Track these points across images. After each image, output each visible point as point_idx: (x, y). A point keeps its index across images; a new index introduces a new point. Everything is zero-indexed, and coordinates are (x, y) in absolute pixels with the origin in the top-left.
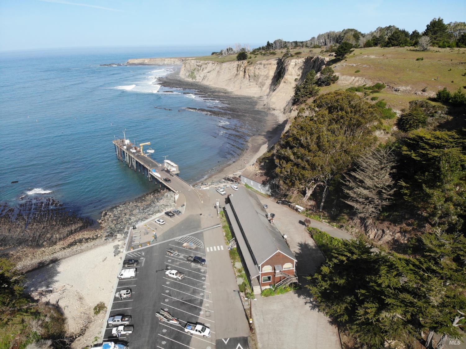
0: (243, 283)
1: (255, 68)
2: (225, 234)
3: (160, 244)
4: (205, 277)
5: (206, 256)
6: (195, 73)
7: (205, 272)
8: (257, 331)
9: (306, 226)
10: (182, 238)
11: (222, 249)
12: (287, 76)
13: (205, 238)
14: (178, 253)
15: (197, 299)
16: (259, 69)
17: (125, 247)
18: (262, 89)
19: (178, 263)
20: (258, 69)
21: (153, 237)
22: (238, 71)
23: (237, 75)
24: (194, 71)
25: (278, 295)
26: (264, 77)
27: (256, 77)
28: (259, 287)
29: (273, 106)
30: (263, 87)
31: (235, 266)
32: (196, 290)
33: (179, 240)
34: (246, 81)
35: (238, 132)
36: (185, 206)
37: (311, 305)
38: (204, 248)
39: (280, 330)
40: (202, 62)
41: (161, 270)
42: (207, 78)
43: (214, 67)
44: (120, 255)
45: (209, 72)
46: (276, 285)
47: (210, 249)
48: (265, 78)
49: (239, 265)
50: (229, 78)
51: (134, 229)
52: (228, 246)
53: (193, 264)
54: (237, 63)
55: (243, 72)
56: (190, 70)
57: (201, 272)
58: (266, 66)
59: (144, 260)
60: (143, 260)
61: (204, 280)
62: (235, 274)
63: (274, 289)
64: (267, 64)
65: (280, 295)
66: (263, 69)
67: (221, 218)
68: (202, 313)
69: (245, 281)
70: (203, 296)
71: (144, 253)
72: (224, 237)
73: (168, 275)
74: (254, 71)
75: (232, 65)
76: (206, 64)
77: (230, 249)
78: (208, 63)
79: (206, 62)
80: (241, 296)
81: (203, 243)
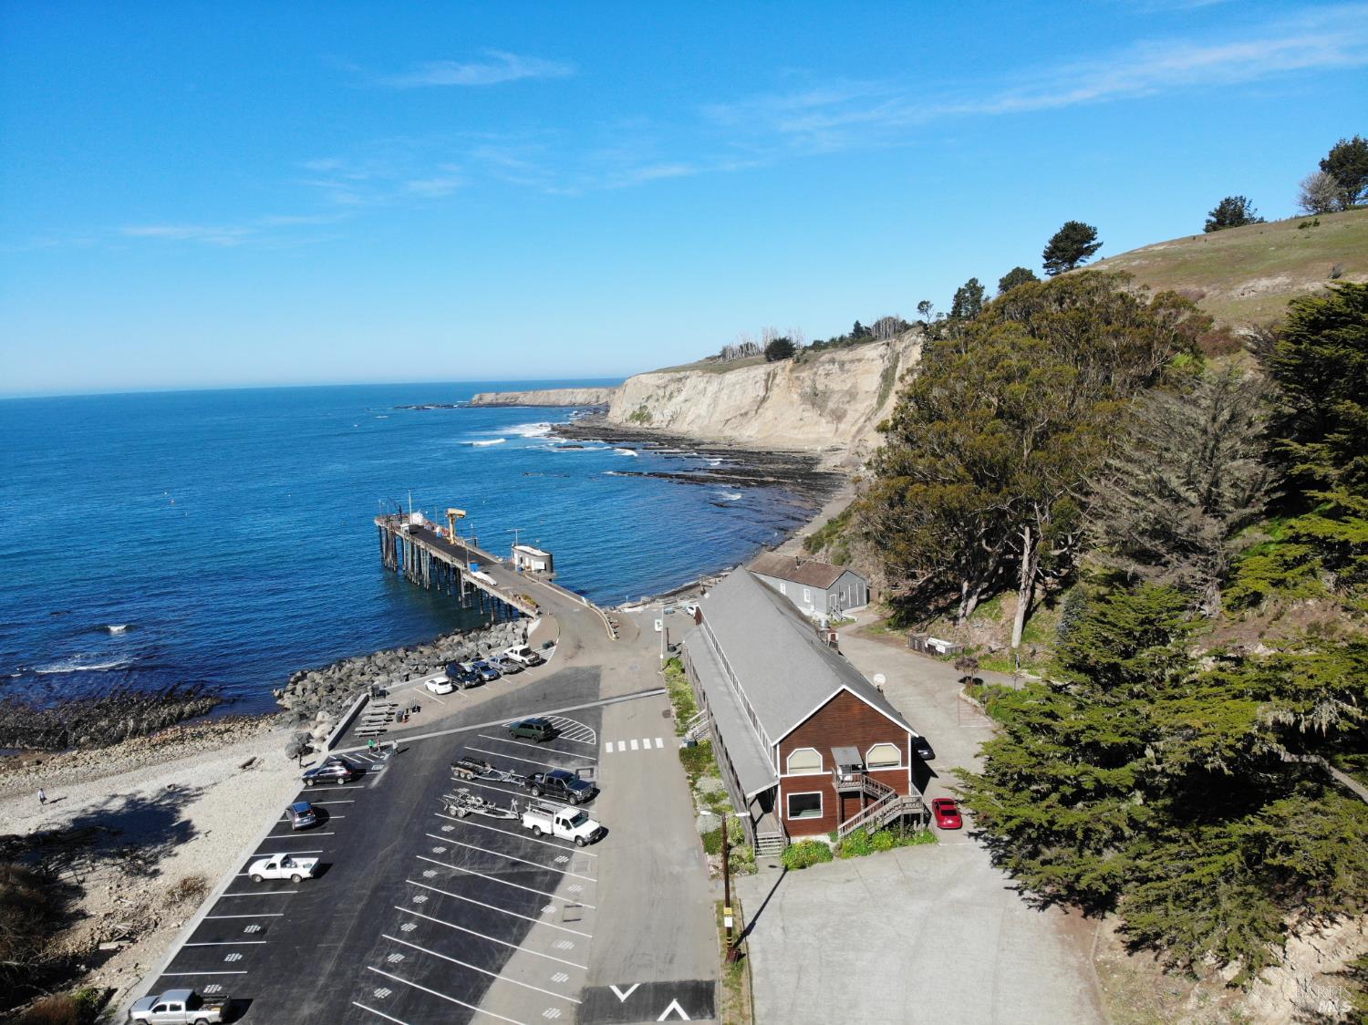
1: (816, 373)
3: (448, 734)
5: (600, 763)
6: (650, 408)
8: (756, 963)
11: (660, 745)
13: (604, 721)
15: (543, 873)
16: (827, 375)
17: (330, 739)
18: (837, 429)
20: (823, 377)
22: (767, 390)
23: (764, 399)
24: (646, 401)
25: (848, 861)
26: (843, 396)
27: (817, 398)
30: (840, 422)
31: (697, 786)
34: (792, 411)
36: (555, 648)
38: (598, 745)
39: (846, 960)
40: (669, 375)
42: (681, 417)
43: (701, 386)
45: (686, 401)
46: (840, 826)
48: (847, 399)
49: (712, 783)
50: (743, 411)
51: (373, 696)
52: (680, 738)
54: (765, 368)
58: (847, 367)
59: (384, 771)
60: (378, 771)
62: (694, 805)
63: (833, 845)
64: (852, 361)
65: (856, 859)
66: (839, 373)
67: (672, 675)
68: (548, 910)
70: (564, 865)
71: (387, 755)
72: (672, 717)
74: (814, 381)
75: (752, 375)
76: (680, 380)
77: (685, 745)
78: (687, 378)
79: (678, 376)
80: (707, 865)
81: (597, 733)
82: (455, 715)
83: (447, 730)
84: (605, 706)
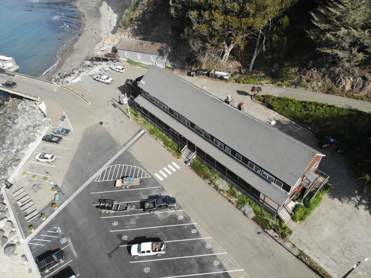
0: (255, 212)
2: (161, 143)
3: (74, 199)
4: (194, 227)
5: (165, 189)
7: (187, 220)
9: (251, 96)
10: (103, 173)
11: (178, 167)
17: (19, 233)
19: (133, 222)
21: (54, 190)
25: (315, 211)
28: (284, 210)
31: (219, 188)
32: (203, 261)
33: (101, 179)
36: (67, 117)
38: (152, 177)
41: (114, 249)
44: (18, 251)
47: (161, 175)
51: (8, 187)
52: (183, 160)
53: (158, 213)
57: (182, 222)
59: (70, 242)
60: (67, 243)
61: (198, 235)
63: (303, 204)
65: (316, 209)
67: (137, 120)
69: (255, 208)
71: (59, 228)
73: (138, 256)
77: (189, 164)
80: (272, 237)
81: (144, 169)
82: (64, 183)
83: (70, 195)
84: (129, 150)
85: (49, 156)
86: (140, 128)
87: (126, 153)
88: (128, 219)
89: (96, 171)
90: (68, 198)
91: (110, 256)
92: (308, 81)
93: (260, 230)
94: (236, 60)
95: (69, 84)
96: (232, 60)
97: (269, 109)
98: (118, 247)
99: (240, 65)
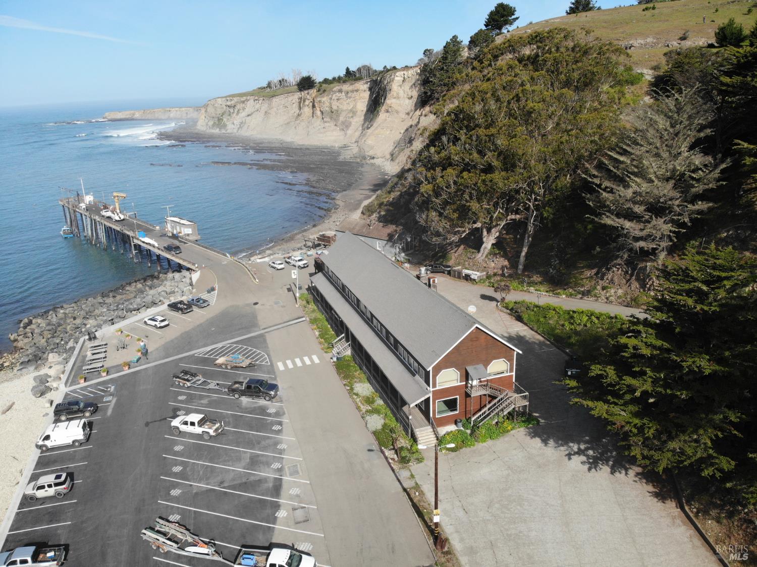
0: (385, 426)
1: (331, 99)
2: (317, 333)
3: (155, 366)
4: (280, 423)
5: (278, 379)
6: (225, 120)
7: (278, 414)
8: (456, 543)
9: (498, 301)
10: (213, 349)
11: (317, 361)
12: (390, 101)
13: (270, 346)
14: (203, 380)
15: (265, 480)
17: (64, 377)
18: (346, 134)
19: (205, 401)
20: (336, 101)
21: (139, 351)
22: (300, 108)
23: (299, 115)
24: (222, 116)
25: (485, 444)
26: (348, 113)
27: (333, 114)
28: (429, 429)
29: (371, 153)
30: (348, 129)
31: (355, 392)
32: (260, 458)
33: (205, 354)
34: (317, 122)
35: (314, 187)
36: (216, 291)
37: (584, 458)
38: (272, 365)
39: (520, 532)
40: (236, 99)
41: (158, 419)
42: (246, 126)
43: (258, 106)
44: (49, 396)
45: (248, 115)
46: (473, 419)
47: (285, 365)
48: (351, 115)
49: (364, 388)
50: (286, 122)
51: (90, 339)
52: (330, 355)
53: (245, 400)
54: (298, 95)
55: (311, 107)
56: (214, 115)
57: (269, 415)
58: (350, 95)
59: (114, 402)
60: (110, 402)
61: (279, 432)
62: (358, 408)
63: (469, 431)
64: (352, 91)
65: (490, 442)
66: (345, 99)
67: (305, 307)
68: (281, 514)
69: (387, 421)
70: (280, 470)
71: (113, 387)
72: (317, 338)
73: (178, 428)
74: (330, 104)
75: (290, 99)
76: (243, 102)
77: (335, 359)
78: (247, 100)
79: (242, 99)
80: (386, 458)
81: (268, 355)
82: (157, 349)
83: (154, 362)
84: (266, 334)
85: (160, 318)
86: (301, 315)
87: (262, 336)
88: (201, 397)
89: (205, 345)
90: (149, 363)
91: (147, 424)
92: (604, 288)
93: (375, 446)
94: (502, 257)
95: (250, 262)
96: (495, 255)
97: (517, 322)
98: (165, 419)
99: (506, 263)
